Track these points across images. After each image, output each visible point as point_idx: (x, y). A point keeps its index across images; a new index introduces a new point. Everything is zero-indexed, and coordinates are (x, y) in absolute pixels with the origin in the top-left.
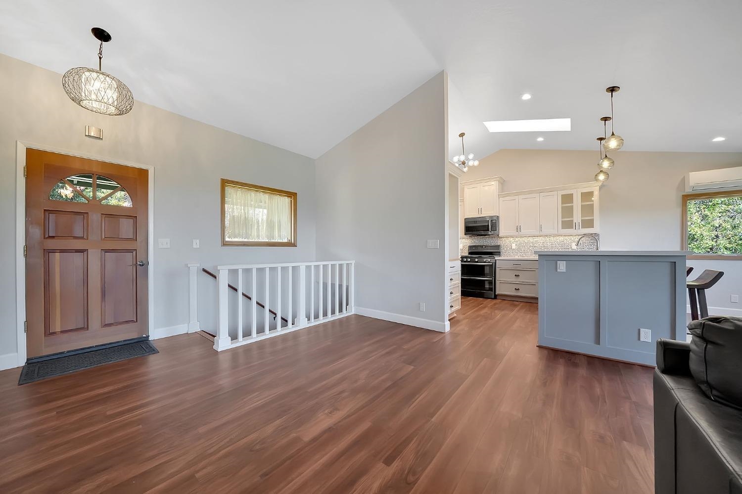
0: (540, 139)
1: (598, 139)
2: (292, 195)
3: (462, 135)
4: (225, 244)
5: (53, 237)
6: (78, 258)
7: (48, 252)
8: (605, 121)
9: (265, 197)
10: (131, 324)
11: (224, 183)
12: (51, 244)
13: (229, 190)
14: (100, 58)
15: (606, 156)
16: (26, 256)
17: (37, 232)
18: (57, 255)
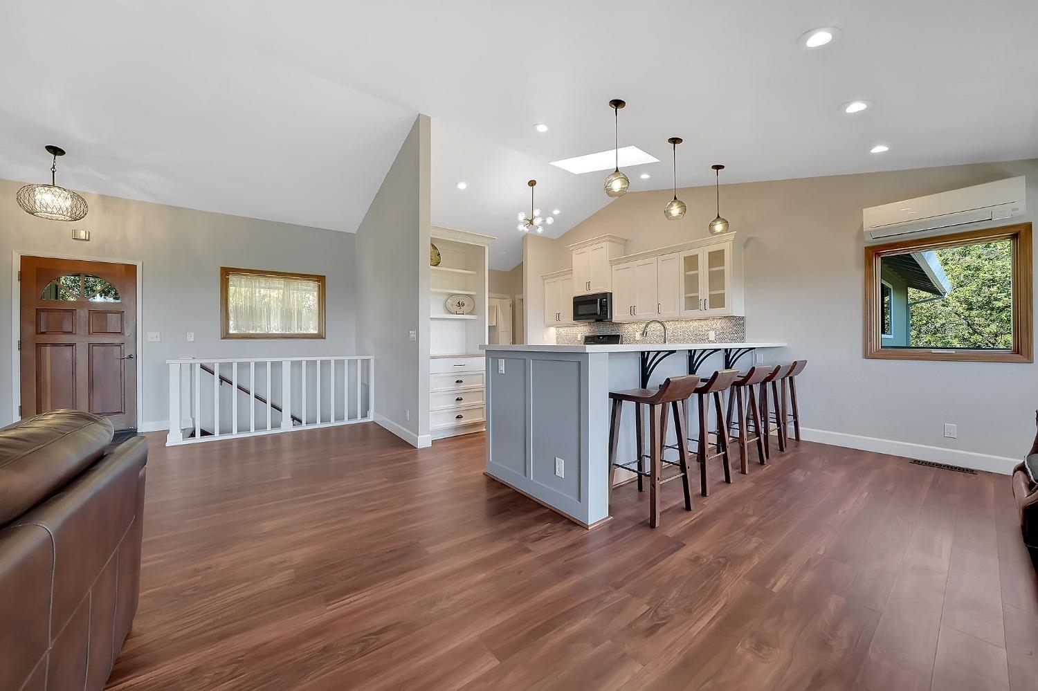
0: (645, 176)
1: (714, 167)
2: (320, 279)
3: (532, 183)
4: (226, 336)
5: (44, 333)
6: (68, 351)
7: (39, 346)
8: (675, 143)
9: (279, 283)
10: (121, 415)
11: (226, 272)
12: (42, 339)
13: (233, 279)
14: (53, 172)
15: (675, 198)
16: (20, 349)
17: (31, 329)
18: (48, 348)
